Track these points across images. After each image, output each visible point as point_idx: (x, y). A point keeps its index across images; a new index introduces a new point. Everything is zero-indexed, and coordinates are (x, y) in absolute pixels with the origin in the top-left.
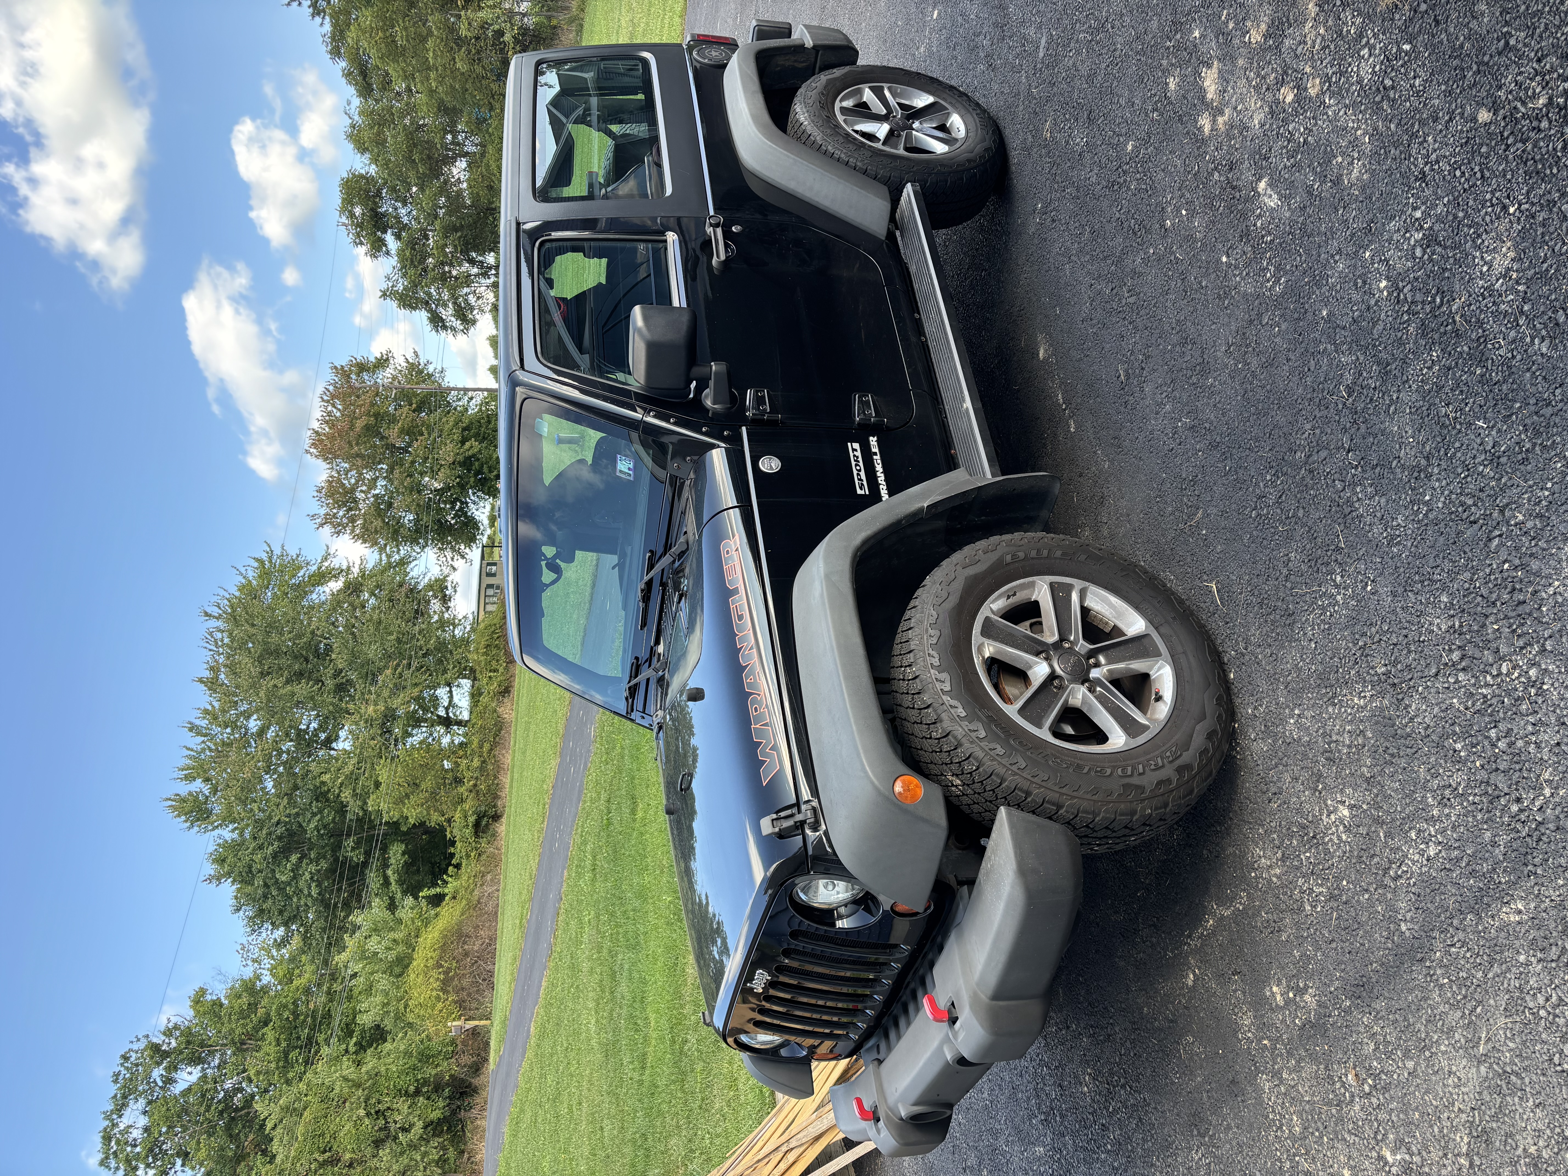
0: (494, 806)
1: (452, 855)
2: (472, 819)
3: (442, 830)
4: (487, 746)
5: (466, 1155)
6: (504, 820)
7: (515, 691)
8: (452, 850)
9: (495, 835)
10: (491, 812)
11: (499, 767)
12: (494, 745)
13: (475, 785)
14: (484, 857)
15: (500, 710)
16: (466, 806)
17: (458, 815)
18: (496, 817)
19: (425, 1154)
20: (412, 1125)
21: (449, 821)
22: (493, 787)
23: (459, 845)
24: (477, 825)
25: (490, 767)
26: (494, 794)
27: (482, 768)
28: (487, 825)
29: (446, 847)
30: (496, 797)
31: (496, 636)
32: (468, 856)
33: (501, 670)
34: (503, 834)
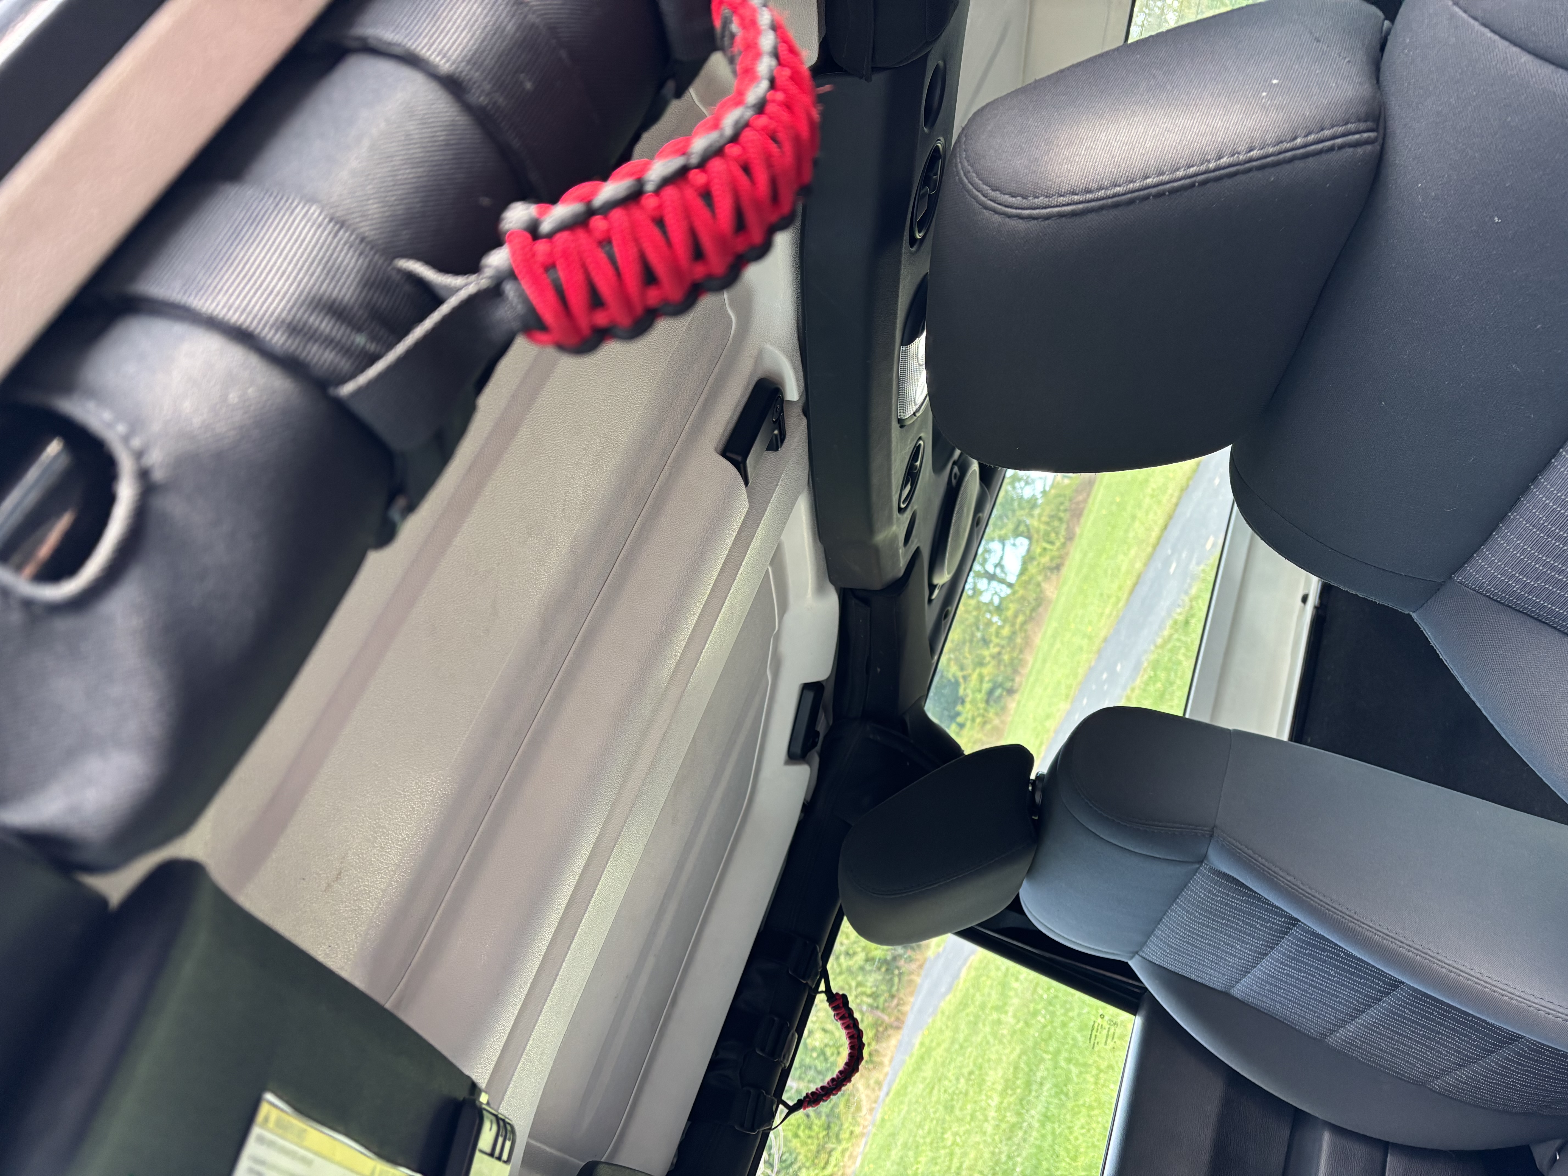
0: (1013, 680)
1: (958, 714)
2: (986, 686)
3: (957, 684)
4: (1021, 619)
5: (895, 1002)
6: (1017, 697)
7: (1064, 570)
8: (959, 708)
9: (1004, 709)
10: (1008, 685)
11: (1028, 642)
12: (1029, 619)
13: (999, 653)
14: (988, 727)
15: (1045, 586)
16: (985, 671)
17: (975, 677)
18: (1011, 692)
19: (859, 984)
20: (855, 953)
21: (965, 678)
22: (1016, 661)
23: (968, 706)
24: (990, 692)
25: (1019, 640)
26: (1015, 666)
27: (1011, 638)
28: (1000, 697)
29: (955, 703)
30: (1015, 671)
31: (1062, 508)
32: (973, 720)
33: (1058, 544)
34: (1012, 712)
